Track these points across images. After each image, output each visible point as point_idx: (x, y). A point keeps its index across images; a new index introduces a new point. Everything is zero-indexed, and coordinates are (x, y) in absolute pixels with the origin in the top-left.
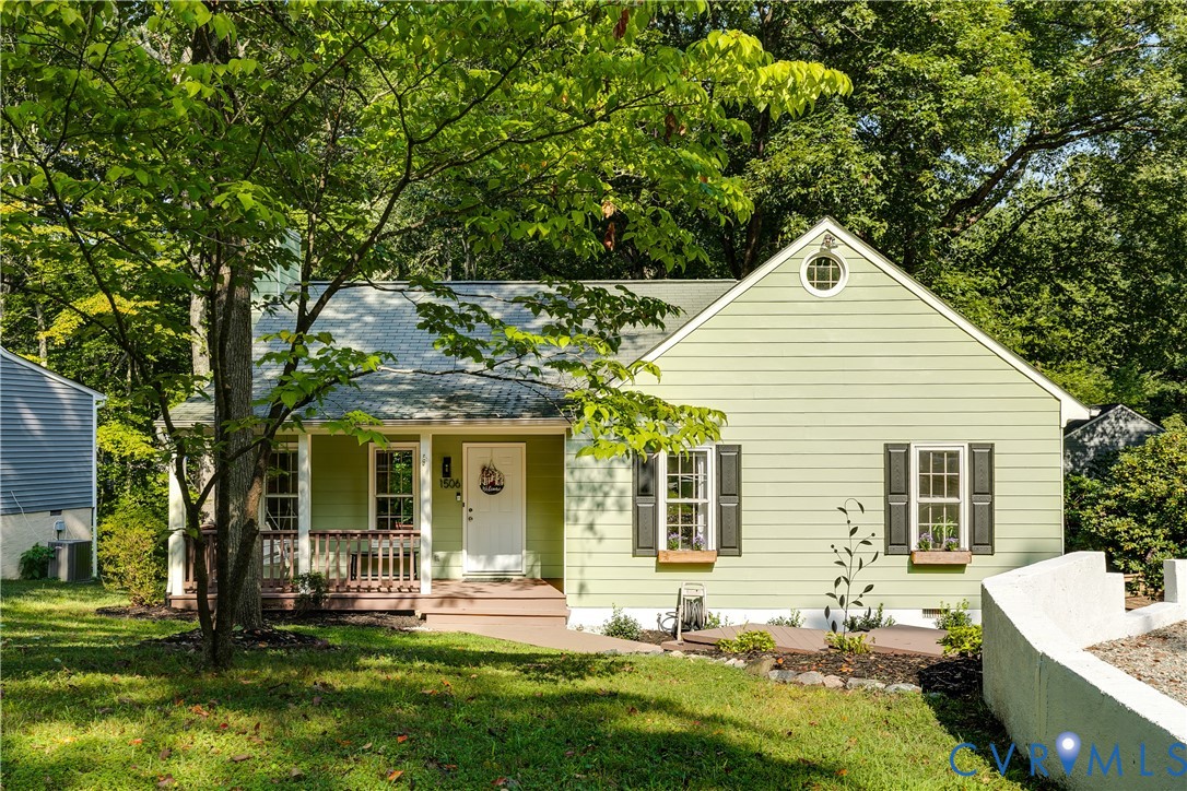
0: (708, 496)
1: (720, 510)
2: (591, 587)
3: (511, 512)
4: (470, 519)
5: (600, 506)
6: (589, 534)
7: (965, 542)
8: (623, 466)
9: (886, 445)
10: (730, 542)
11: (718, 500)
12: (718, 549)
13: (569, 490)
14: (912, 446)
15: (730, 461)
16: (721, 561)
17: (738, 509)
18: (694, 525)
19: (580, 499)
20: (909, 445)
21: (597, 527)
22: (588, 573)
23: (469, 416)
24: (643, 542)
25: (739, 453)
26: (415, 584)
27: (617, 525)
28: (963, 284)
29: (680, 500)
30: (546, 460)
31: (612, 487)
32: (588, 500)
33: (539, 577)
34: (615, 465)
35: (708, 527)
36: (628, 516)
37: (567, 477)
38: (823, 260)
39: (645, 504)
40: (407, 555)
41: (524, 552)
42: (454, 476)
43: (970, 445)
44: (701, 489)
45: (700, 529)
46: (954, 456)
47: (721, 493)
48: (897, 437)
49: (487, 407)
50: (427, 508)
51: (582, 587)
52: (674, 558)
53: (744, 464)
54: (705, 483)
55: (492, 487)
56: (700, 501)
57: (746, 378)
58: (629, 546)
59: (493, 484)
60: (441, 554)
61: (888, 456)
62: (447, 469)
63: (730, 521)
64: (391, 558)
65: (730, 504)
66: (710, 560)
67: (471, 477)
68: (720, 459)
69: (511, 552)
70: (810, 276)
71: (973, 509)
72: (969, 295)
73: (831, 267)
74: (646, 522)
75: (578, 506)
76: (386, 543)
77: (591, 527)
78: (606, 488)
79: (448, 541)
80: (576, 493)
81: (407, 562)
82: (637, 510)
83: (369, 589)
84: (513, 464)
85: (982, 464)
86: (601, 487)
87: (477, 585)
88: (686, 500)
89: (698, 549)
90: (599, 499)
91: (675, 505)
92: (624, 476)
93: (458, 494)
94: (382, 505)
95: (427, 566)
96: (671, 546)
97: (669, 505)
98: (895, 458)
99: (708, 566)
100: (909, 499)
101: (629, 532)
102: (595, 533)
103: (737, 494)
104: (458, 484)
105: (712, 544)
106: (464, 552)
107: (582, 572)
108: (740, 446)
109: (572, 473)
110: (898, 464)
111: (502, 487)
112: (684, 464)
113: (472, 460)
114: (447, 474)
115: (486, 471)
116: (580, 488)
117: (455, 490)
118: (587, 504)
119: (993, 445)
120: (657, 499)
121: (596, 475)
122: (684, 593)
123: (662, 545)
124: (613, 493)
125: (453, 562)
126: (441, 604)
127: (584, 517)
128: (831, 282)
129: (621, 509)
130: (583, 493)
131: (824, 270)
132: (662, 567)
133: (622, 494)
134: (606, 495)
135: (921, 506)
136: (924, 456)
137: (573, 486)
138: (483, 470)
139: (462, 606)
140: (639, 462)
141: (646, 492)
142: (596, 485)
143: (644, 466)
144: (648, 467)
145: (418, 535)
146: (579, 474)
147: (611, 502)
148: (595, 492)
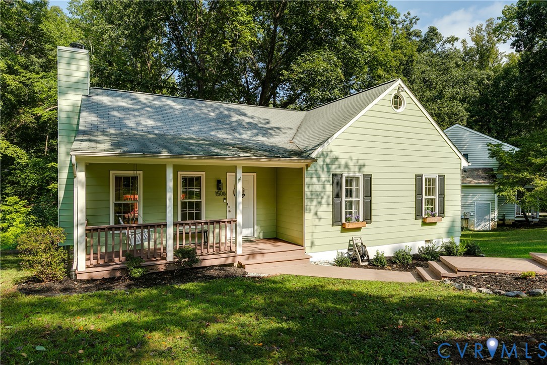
0: (360, 197)
1: (364, 203)
2: (316, 243)
4: (229, 211)
5: (320, 204)
6: (315, 217)
7: (437, 213)
8: (329, 184)
9: (416, 175)
10: (368, 218)
11: (363, 198)
13: (307, 196)
15: (368, 179)
16: (365, 226)
17: (370, 203)
19: (312, 200)
20: (422, 175)
21: (319, 213)
22: (315, 236)
24: (336, 220)
25: (371, 178)
27: (326, 212)
29: (349, 199)
31: (325, 194)
32: (315, 200)
33: (262, 238)
34: (326, 183)
35: (360, 212)
36: (331, 208)
37: (306, 189)
38: (396, 97)
39: (337, 202)
42: (223, 190)
43: (439, 175)
47: (365, 195)
48: (419, 172)
50: (240, 208)
51: (312, 244)
52: (348, 226)
53: (373, 183)
54: (359, 191)
58: (330, 221)
61: (416, 179)
63: (368, 208)
65: (368, 201)
66: (360, 227)
68: (364, 180)
69: (248, 227)
70: (393, 103)
71: (439, 200)
73: (398, 100)
74: (338, 209)
75: (311, 203)
77: (316, 214)
78: (322, 195)
80: (310, 197)
82: (334, 204)
84: (249, 184)
85: (442, 183)
86: (320, 194)
88: (351, 199)
90: (319, 200)
91: (348, 202)
92: (329, 188)
93: (225, 199)
97: (345, 201)
99: (359, 229)
100: (422, 196)
101: (330, 215)
102: (318, 217)
103: (370, 196)
104: (225, 194)
105: (361, 218)
107: (312, 236)
108: (371, 175)
109: (308, 187)
110: (419, 183)
111: (244, 195)
114: (219, 188)
116: (312, 195)
118: (315, 203)
119: (444, 175)
120: (342, 199)
121: (318, 188)
122: (354, 241)
123: (344, 220)
124: (325, 197)
126: (248, 259)
127: (313, 208)
128: (398, 106)
129: (328, 205)
130: (313, 197)
131: (397, 101)
132: (344, 230)
133: (328, 197)
134: (322, 198)
136: (426, 179)
137: (309, 194)
139: (259, 258)
140: (335, 181)
141: (338, 196)
142: (318, 193)
143: (338, 184)
144: (339, 184)
145: (235, 221)
146: (311, 187)
147: (324, 201)
148: (317, 196)
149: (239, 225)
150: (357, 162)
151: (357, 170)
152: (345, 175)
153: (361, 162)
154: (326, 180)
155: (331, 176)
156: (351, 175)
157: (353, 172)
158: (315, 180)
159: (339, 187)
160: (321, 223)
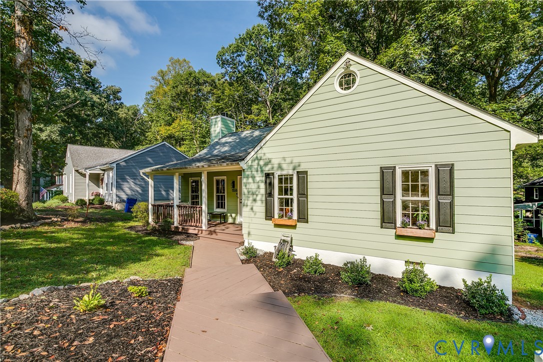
0: (294, 195)
1: (299, 201)
5: (255, 200)
6: (251, 211)
7: (433, 225)
8: (262, 182)
9: (381, 168)
10: (303, 217)
11: (298, 197)
12: (298, 219)
14: (397, 168)
15: (303, 178)
16: (299, 225)
17: (307, 202)
18: (290, 208)
19: (248, 198)
20: (395, 167)
21: (254, 208)
22: (251, 226)
25: (307, 174)
27: (260, 207)
29: (283, 197)
31: (259, 192)
35: (293, 209)
37: (243, 187)
38: (347, 75)
39: (269, 198)
43: (436, 166)
46: (425, 173)
47: (299, 193)
52: (281, 222)
53: (309, 180)
54: (293, 189)
56: (291, 197)
58: (264, 215)
61: (382, 173)
63: (302, 206)
65: (303, 199)
66: (295, 224)
68: (298, 177)
70: (341, 85)
71: (438, 204)
73: (351, 77)
74: (270, 205)
75: (247, 200)
77: (252, 209)
78: (257, 193)
82: (267, 201)
85: (445, 176)
88: (286, 197)
90: (254, 196)
91: (282, 199)
92: (263, 187)
95: (204, 220)
96: (280, 217)
97: (279, 198)
98: (386, 175)
99: (294, 227)
100: (395, 197)
101: (264, 210)
103: (306, 194)
104: (237, 190)
105: (296, 217)
107: (249, 226)
108: (307, 171)
109: (246, 186)
112: (285, 181)
114: (234, 187)
116: (249, 192)
118: (251, 199)
119: (453, 165)
120: (274, 197)
121: (253, 187)
122: (282, 237)
123: (276, 216)
124: (259, 195)
125: (236, 218)
128: (351, 85)
129: (262, 201)
130: (249, 195)
131: (348, 80)
134: (257, 195)
135: (404, 202)
137: (245, 192)
139: (214, 236)
140: (268, 181)
141: (270, 194)
142: (254, 190)
143: (270, 183)
144: (272, 184)
145: (202, 208)
146: (248, 187)
147: (259, 198)
148: (253, 194)
150: (292, 161)
152: (277, 173)
154: (260, 181)
155: (264, 176)
156: (284, 173)
158: (250, 180)
159: (271, 187)
160: (256, 216)
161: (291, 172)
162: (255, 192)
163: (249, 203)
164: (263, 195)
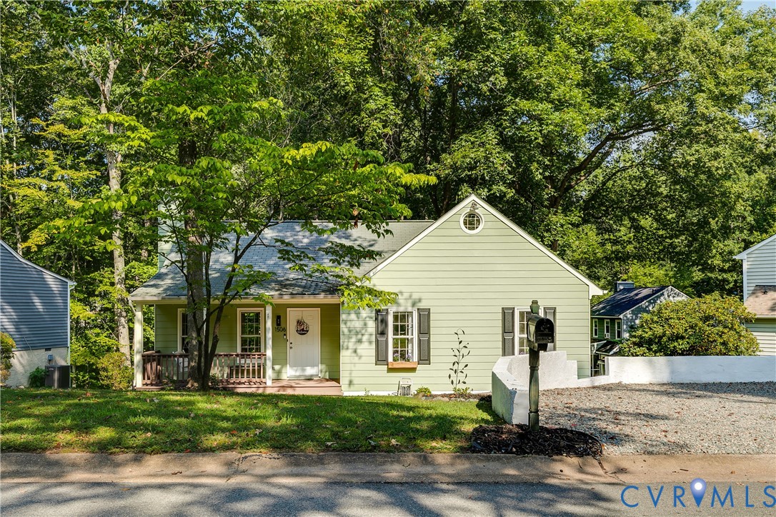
0: (414, 335)
1: (420, 341)
2: (355, 382)
3: (312, 345)
4: (291, 348)
5: (360, 341)
6: (354, 355)
8: (371, 320)
9: (503, 308)
10: (425, 358)
11: (418, 336)
12: (418, 362)
13: (343, 332)
14: (516, 309)
15: (425, 316)
16: (419, 367)
17: (429, 341)
18: (406, 349)
19: (350, 338)
20: (514, 308)
21: (358, 351)
22: (354, 374)
23: (292, 294)
24: (381, 359)
25: (429, 313)
26: (264, 380)
27: (368, 350)
28: (561, 221)
29: (399, 337)
30: (331, 317)
31: (366, 330)
32: (354, 337)
33: (328, 378)
34: (368, 319)
35: (413, 351)
36: (374, 346)
37: (342, 326)
38: (471, 215)
39: (382, 339)
40: (259, 366)
41: (320, 365)
42: (283, 326)
43: (545, 309)
44: (410, 331)
45: (410, 351)
47: (420, 332)
48: (509, 304)
49: (301, 290)
50: (270, 343)
51: (350, 381)
52: (396, 365)
53: (432, 318)
54: (412, 327)
55: (302, 330)
56: (410, 337)
57: (432, 275)
58: (373, 360)
59: (303, 330)
60: (277, 367)
61: (504, 314)
62: (279, 321)
63: (424, 347)
64: (251, 368)
65: (424, 338)
66: (415, 366)
67: (291, 326)
68: (420, 315)
69: (313, 366)
70: (465, 223)
72: (565, 227)
73: (475, 219)
74: (382, 347)
76: (248, 361)
77: (355, 351)
78: (363, 332)
79: (280, 359)
80: (347, 334)
81: (259, 371)
82: (377, 341)
83: (240, 383)
84: (314, 320)
87: (297, 381)
88: (403, 336)
89: (409, 361)
90: (359, 336)
91: (397, 339)
92: (372, 325)
93: (285, 335)
94: (244, 342)
95: (269, 372)
96: (394, 360)
97: (394, 339)
98: (506, 315)
99: (413, 370)
100: (514, 335)
101: (373, 353)
102: (357, 354)
103: (428, 333)
104: (285, 330)
105: (416, 359)
106: (288, 365)
107: (350, 374)
108: (430, 309)
109: (345, 324)
110: (508, 318)
111: (308, 331)
112: (401, 317)
113: (292, 316)
114: (279, 324)
115: (300, 323)
116: (350, 331)
117: (283, 333)
118: (354, 340)
119: (555, 308)
120: (388, 337)
121: (357, 324)
122: (401, 383)
123: (390, 359)
124: (367, 334)
125: (283, 371)
126: (278, 391)
128: (475, 226)
129: (370, 342)
130: (352, 333)
131: (472, 220)
132: (390, 370)
134: (363, 335)
135: (520, 338)
136: (522, 314)
137: (345, 330)
138: (298, 322)
139: (289, 391)
140: (380, 318)
141: (383, 333)
142: (358, 330)
143: (382, 321)
144: (384, 322)
145: (265, 355)
146: (349, 324)
147: (365, 338)
148: (357, 333)
149: (269, 359)
150: (411, 296)
151: (409, 303)
152: (393, 310)
153: (415, 296)
154: (368, 316)
155: (374, 312)
156: (401, 309)
157: (404, 306)
158: (353, 316)
159: (384, 325)
160: (361, 361)
161: (410, 309)
162: (360, 331)
163: (351, 345)
164: (371, 335)
